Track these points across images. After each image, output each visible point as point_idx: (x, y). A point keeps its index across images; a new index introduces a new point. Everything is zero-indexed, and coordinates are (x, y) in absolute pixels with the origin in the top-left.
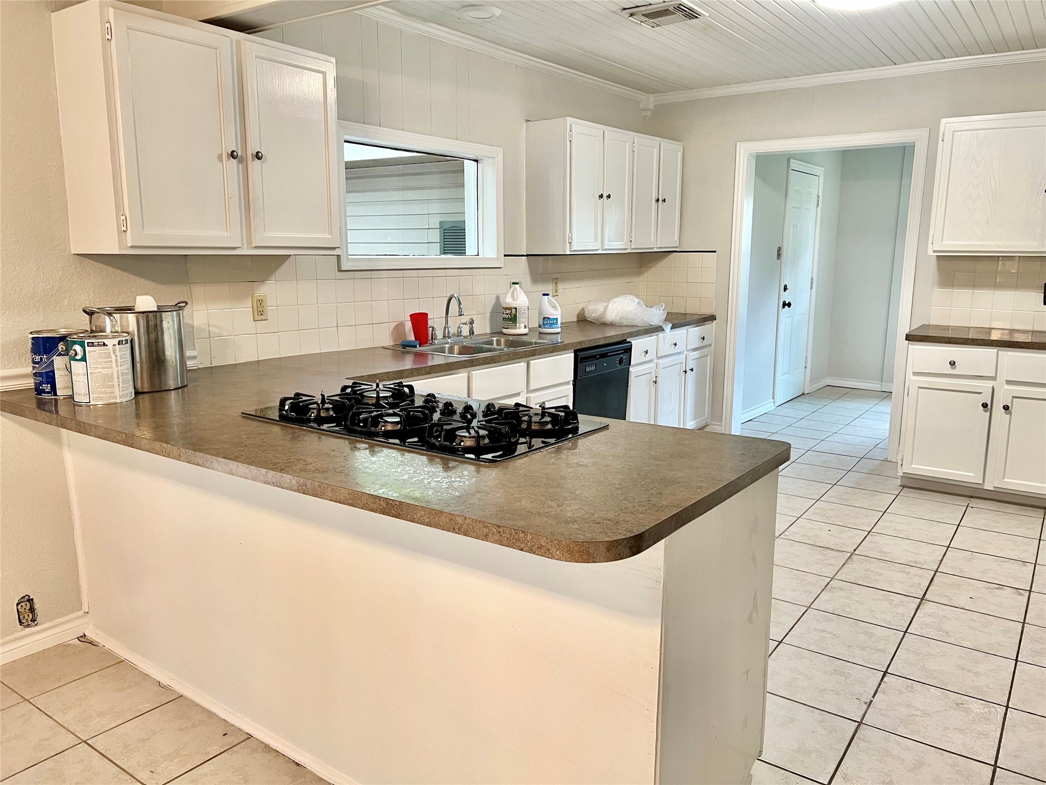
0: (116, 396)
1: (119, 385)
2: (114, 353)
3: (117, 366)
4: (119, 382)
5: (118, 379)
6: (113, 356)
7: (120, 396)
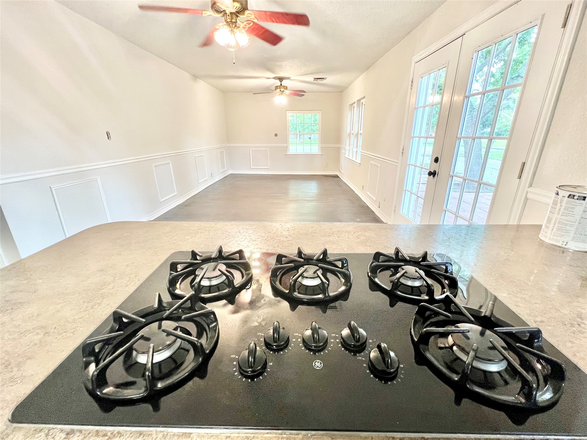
0: (547, 236)
1: (553, 229)
2: (561, 203)
3: (558, 214)
4: (553, 227)
5: (554, 224)
6: (559, 204)
7: (550, 238)
